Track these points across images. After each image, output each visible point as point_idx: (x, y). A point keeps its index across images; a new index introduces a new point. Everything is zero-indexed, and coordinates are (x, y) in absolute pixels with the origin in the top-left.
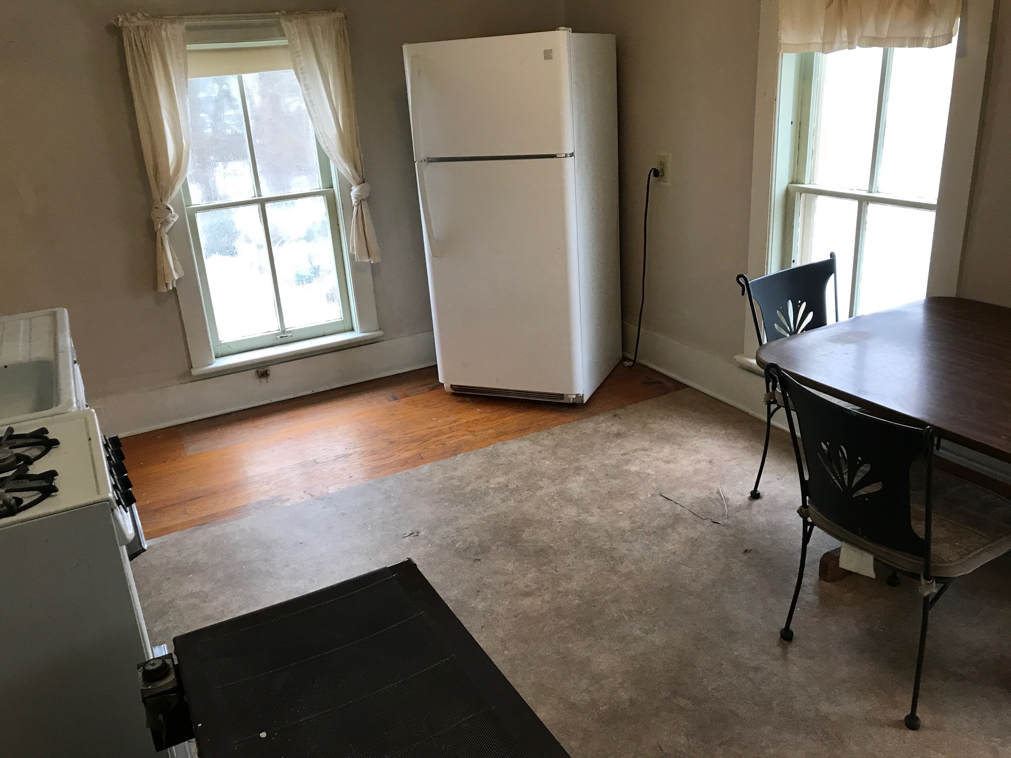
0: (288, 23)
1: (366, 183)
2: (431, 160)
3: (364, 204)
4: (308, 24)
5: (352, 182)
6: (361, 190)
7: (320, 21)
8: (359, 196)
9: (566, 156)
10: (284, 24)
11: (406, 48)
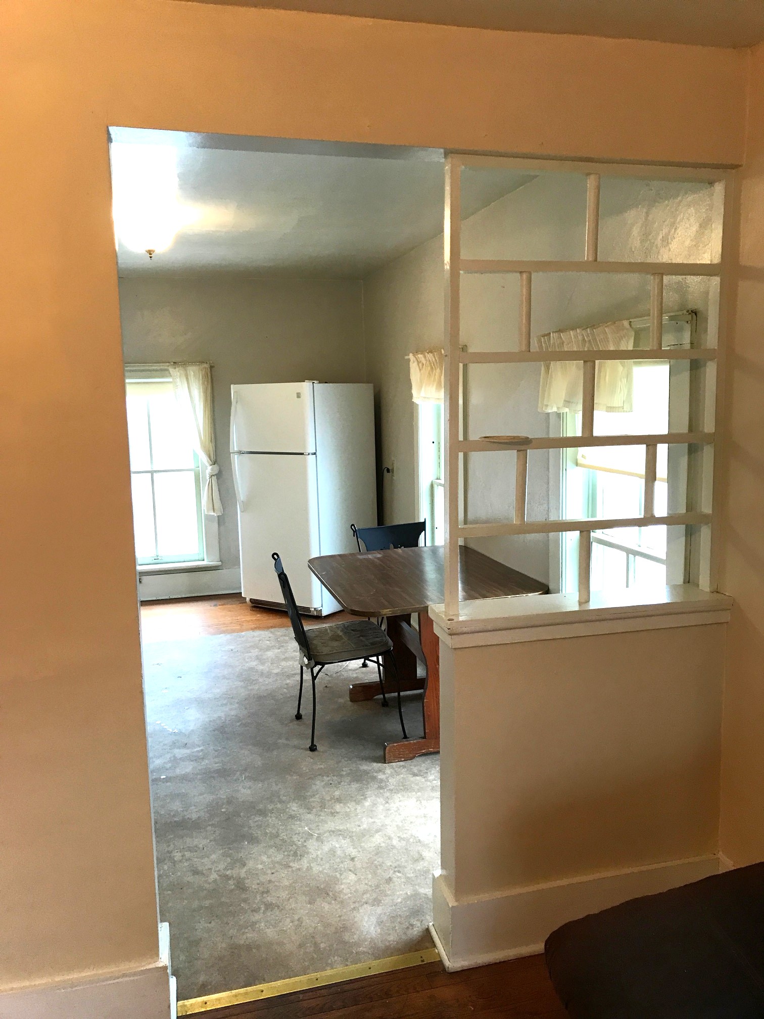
0: (173, 370)
1: (216, 465)
2: (241, 453)
3: (214, 478)
4: (186, 370)
5: (207, 464)
6: (212, 469)
7: (193, 370)
8: (211, 473)
9: (309, 454)
10: (171, 370)
11: (232, 386)
